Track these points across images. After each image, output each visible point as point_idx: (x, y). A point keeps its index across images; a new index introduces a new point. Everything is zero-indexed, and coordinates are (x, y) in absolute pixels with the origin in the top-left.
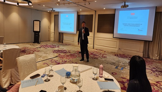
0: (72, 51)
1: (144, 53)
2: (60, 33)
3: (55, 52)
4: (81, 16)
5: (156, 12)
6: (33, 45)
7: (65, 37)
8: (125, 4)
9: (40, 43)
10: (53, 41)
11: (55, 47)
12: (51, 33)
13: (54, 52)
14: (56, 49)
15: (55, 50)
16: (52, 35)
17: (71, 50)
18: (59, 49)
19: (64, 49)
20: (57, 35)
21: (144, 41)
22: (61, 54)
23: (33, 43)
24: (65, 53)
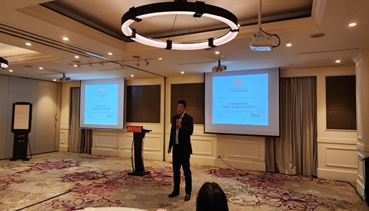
0: (112, 173)
2: (83, 130)
3: (66, 178)
4: (133, 88)
5: (280, 78)
6: (8, 166)
7: (96, 139)
8: (219, 64)
9: (28, 160)
10: (67, 150)
11: (70, 166)
12: (61, 131)
13: (63, 181)
14: (72, 170)
15: (67, 175)
16: (64, 137)
17: (108, 170)
18: (80, 171)
19: (91, 170)
20: (77, 134)
22: (81, 182)
23: (11, 160)
24: (93, 178)
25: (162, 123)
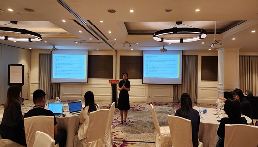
1: (175, 98)
5: (182, 56)
7: (63, 90)
12: (31, 85)
21: (173, 85)
25: (114, 79)
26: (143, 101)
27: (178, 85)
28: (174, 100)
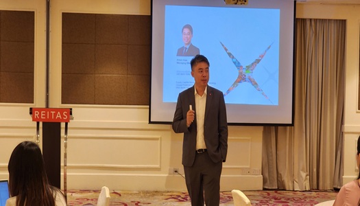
1: (267, 175)
5: (296, 20)
21: (262, 128)
25: (39, 102)
26: (151, 188)
27: (277, 125)
28: (265, 181)
